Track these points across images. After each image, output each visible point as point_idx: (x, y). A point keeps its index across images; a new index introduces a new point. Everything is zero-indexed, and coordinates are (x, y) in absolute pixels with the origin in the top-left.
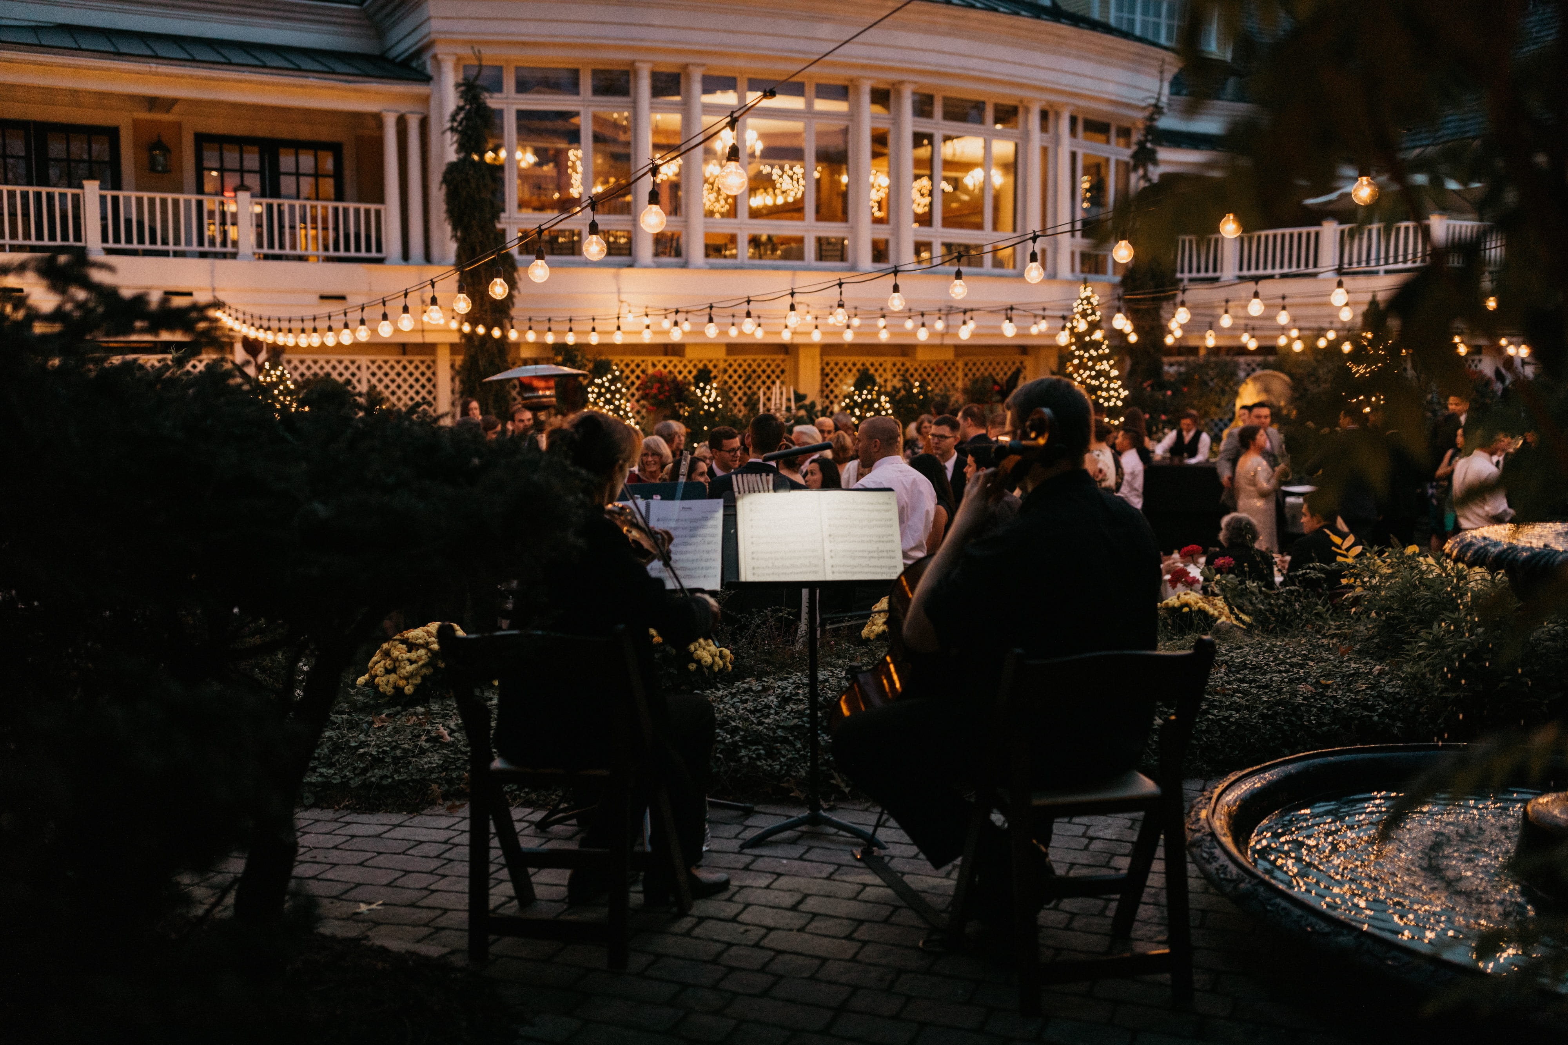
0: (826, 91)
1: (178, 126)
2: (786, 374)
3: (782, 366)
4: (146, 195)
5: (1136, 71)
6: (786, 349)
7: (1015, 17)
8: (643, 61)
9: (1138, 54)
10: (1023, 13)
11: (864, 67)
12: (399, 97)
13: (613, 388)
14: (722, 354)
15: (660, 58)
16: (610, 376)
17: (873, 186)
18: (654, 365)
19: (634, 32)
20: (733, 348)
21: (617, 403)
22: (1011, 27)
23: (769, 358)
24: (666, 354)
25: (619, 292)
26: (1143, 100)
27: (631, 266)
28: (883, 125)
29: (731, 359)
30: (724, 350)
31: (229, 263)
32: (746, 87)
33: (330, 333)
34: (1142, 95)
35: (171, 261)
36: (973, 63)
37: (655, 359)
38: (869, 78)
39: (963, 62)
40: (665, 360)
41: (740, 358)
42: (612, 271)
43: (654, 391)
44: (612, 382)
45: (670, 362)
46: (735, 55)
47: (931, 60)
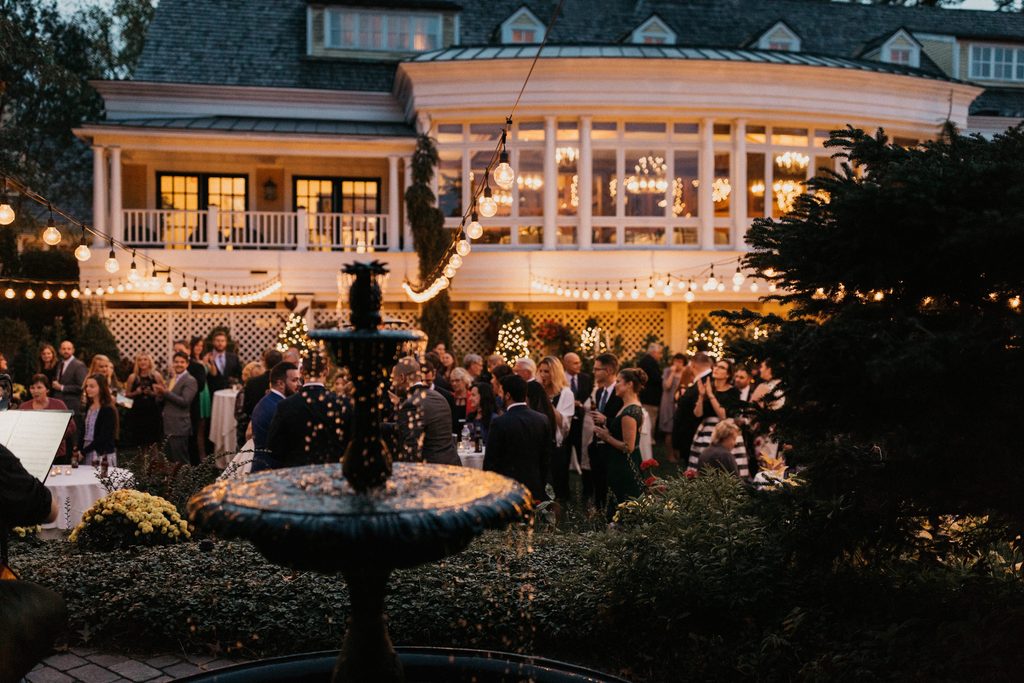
0: (681, 128)
1: (282, 172)
2: (665, 322)
3: (662, 317)
4: (265, 214)
5: (935, 100)
6: (665, 305)
7: (842, 70)
8: (549, 115)
9: (934, 88)
10: (847, 66)
11: (708, 110)
12: (397, 147)
13: (514, 331)
14: (615, 308)
15: (560, 113)
16: (512, 323)
17: (714, 189)
18: (568, 316)
19: (544, 97)
20: (623, 305)
21: (516, 341)
22: (823, 75)
23: (652, 310)
24: (578, 308)
25: (530, 267)
26: (937, 120)
27: (540, 250)
28: (723, 150)
29: (623, 312)
30: (616, 306)
31: (291, 253)
32: (623, 129)
33: (207, 294)
34: (935, 117)
35: (258, 253)
36: (794, 102)
37: (569, 312)
38: (710, 117)
39: (783, 102)
40: (576, 312)
41: (630, 311)
42: (525, 254)
43: (545, 334)
44: (514, 327)
45: (579, 314)
46: (611, 108)
47: (759, 102)
